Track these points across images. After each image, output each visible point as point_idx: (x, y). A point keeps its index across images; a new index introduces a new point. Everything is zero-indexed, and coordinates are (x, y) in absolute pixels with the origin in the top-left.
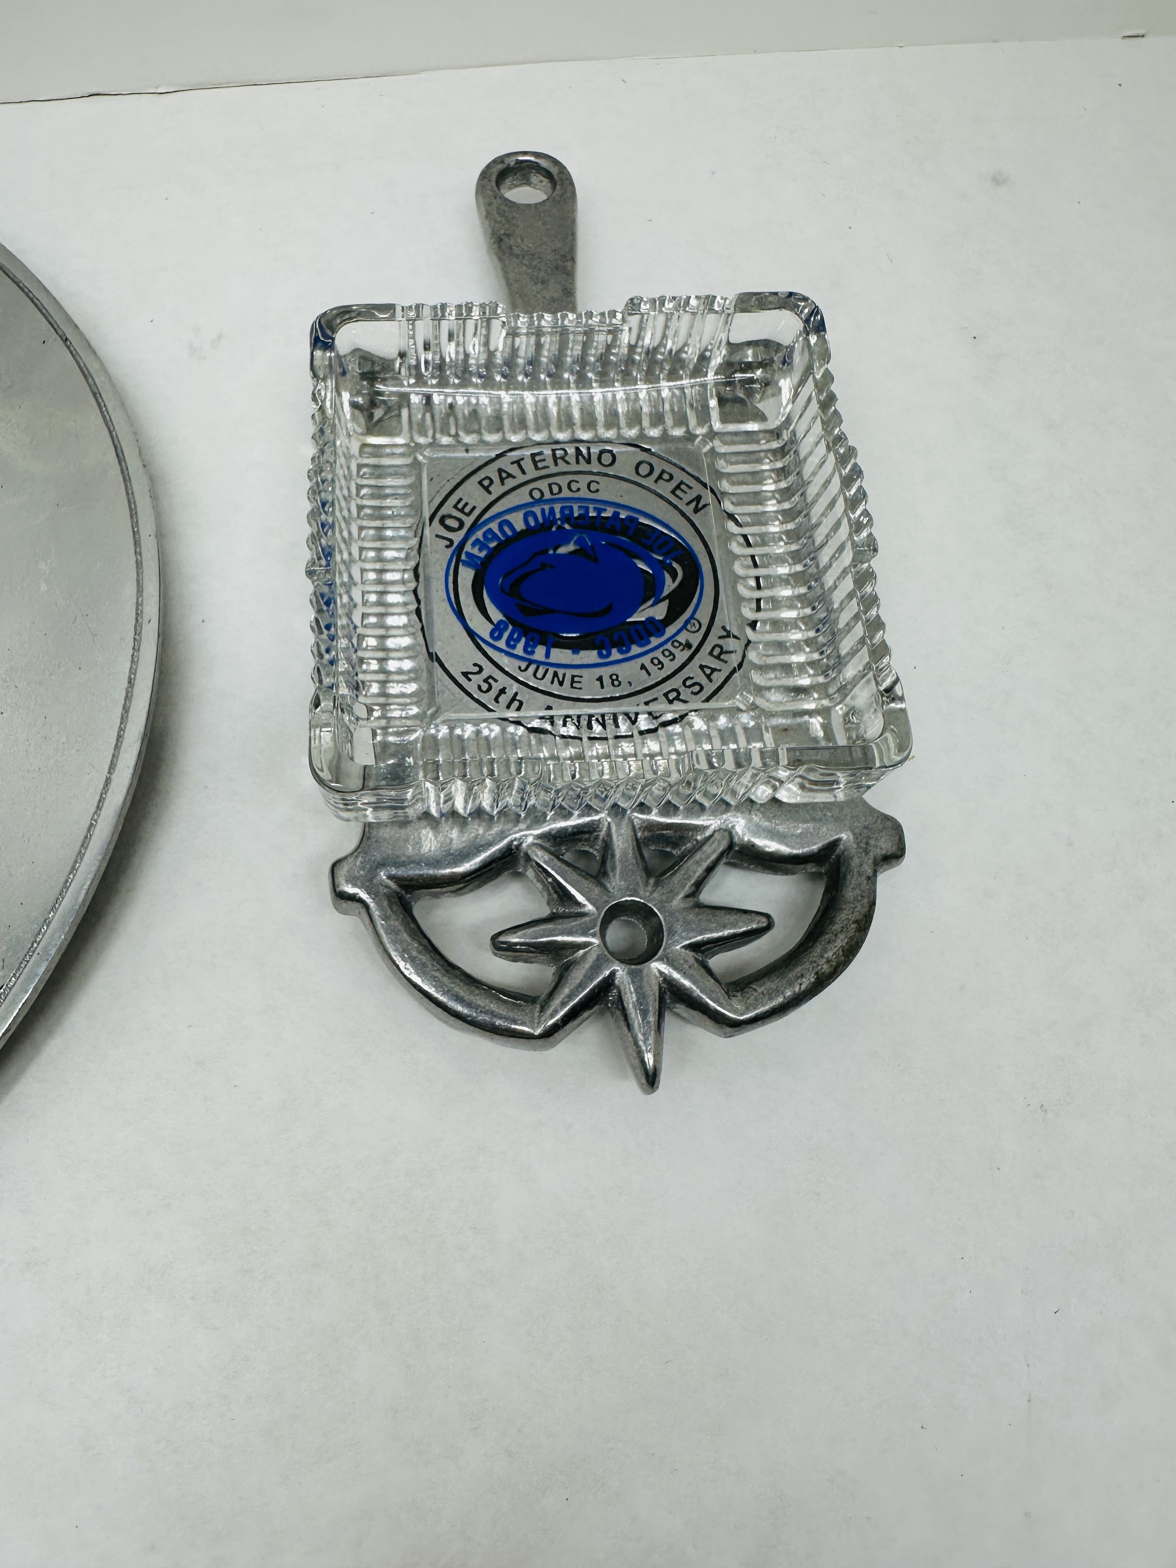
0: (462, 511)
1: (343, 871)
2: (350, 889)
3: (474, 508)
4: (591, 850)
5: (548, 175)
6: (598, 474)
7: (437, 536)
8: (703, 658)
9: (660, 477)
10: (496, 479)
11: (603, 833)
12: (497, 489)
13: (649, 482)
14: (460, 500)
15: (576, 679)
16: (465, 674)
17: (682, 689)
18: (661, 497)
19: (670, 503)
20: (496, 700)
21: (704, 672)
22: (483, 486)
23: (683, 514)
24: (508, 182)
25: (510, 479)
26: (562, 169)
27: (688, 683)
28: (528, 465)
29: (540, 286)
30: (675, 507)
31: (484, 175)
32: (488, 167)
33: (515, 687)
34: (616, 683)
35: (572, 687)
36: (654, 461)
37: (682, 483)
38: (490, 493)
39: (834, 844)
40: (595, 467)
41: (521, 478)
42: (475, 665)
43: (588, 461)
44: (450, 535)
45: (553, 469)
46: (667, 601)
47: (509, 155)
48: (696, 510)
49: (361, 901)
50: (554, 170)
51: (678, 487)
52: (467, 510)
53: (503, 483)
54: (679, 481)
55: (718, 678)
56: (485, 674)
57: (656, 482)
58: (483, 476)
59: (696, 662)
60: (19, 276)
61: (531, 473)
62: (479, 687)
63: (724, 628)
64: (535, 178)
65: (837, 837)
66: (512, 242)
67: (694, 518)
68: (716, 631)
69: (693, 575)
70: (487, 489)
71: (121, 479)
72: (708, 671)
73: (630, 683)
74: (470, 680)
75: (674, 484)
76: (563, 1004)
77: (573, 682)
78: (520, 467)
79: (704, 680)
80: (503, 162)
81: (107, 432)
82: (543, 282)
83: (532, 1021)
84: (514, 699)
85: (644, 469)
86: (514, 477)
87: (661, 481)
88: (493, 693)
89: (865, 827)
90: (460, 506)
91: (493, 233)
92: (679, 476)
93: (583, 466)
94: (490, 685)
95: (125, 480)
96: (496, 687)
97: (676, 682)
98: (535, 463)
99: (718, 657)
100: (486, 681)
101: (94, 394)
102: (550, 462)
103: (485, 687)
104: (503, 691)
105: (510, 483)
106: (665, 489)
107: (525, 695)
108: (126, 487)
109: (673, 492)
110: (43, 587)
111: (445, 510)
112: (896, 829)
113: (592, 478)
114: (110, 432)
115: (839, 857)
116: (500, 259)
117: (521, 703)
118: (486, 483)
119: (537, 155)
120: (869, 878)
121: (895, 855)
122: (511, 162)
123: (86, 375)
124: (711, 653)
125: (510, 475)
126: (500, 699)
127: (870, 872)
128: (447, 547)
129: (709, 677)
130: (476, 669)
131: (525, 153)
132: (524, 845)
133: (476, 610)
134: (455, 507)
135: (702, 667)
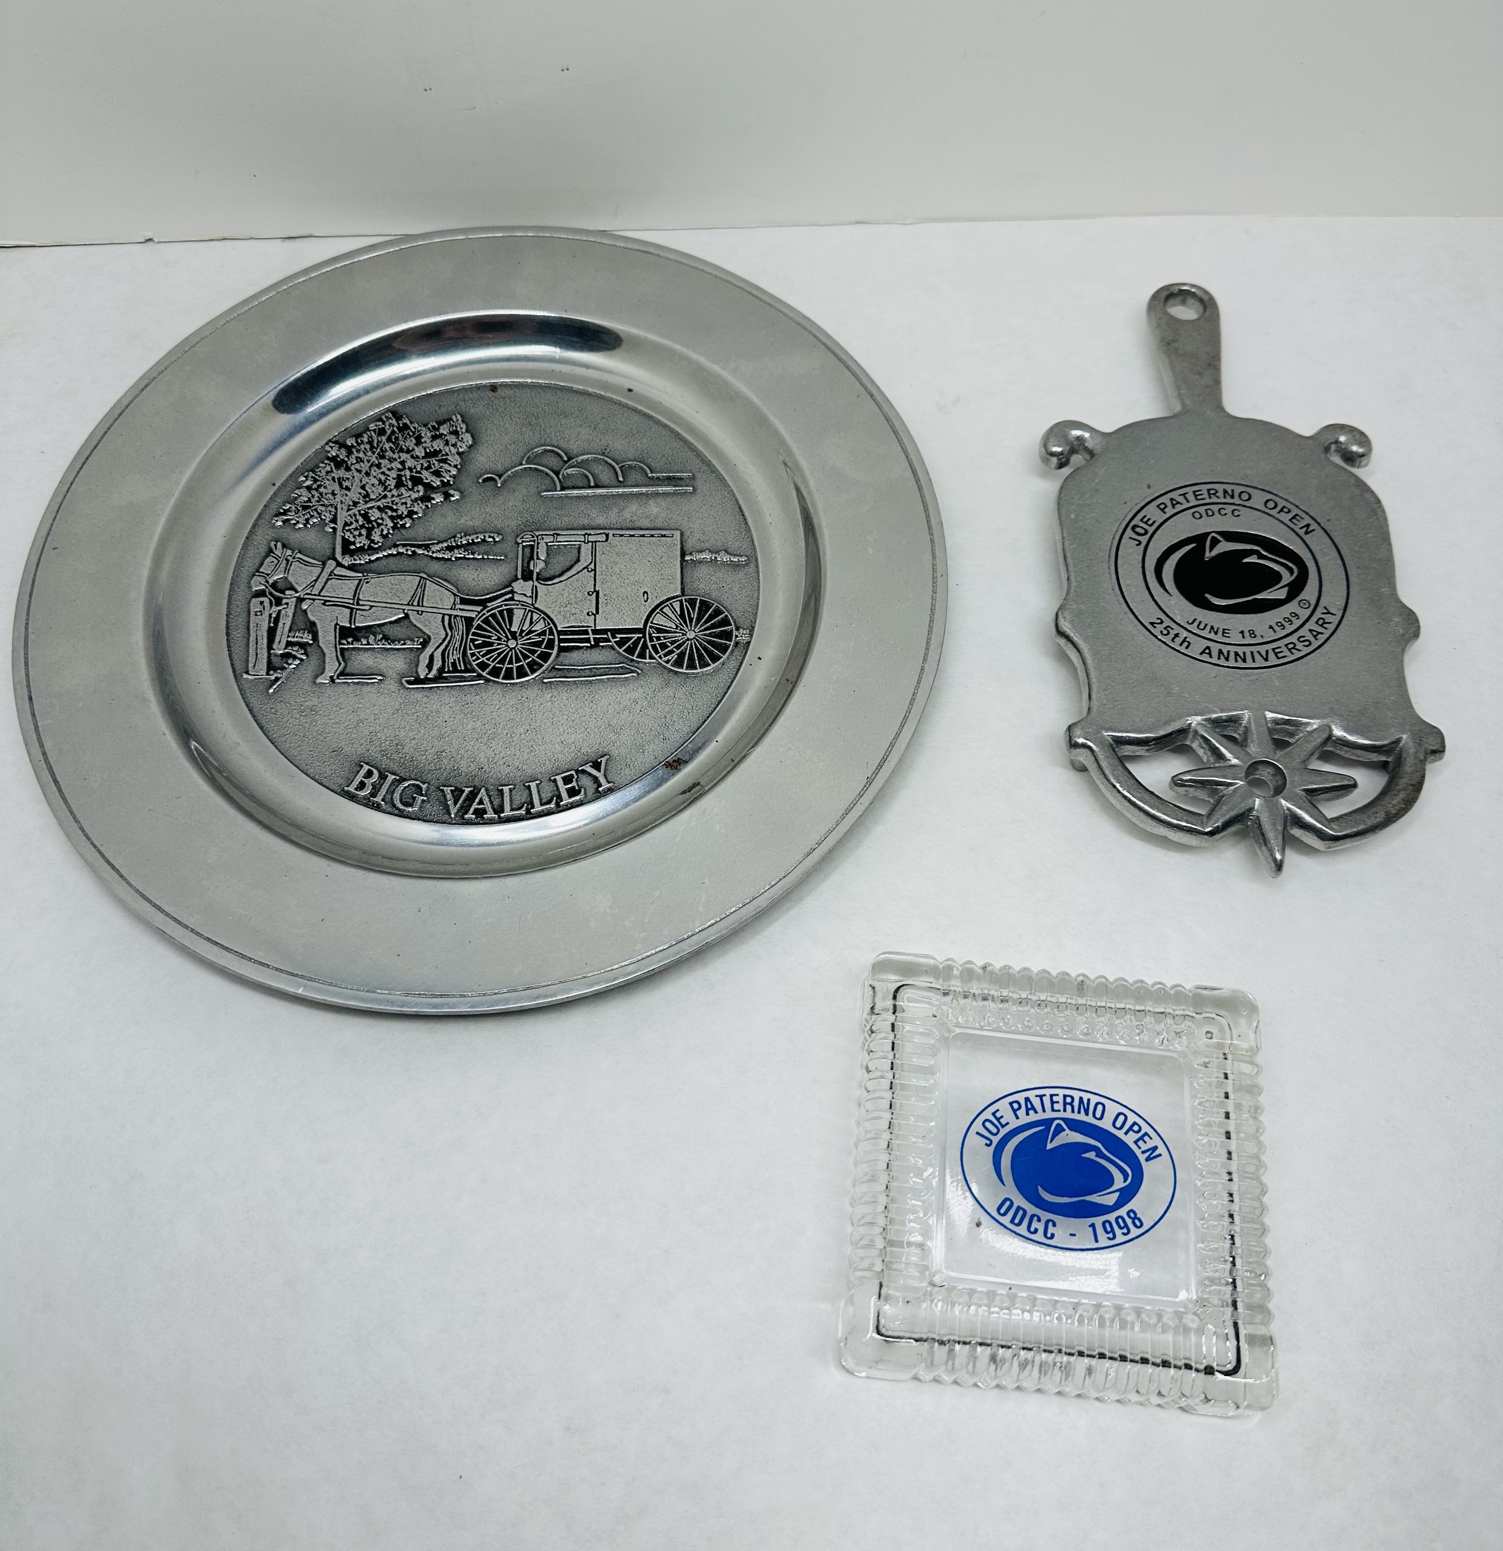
0: (1146, 523)
1: (1077, 731)
2: (1081, 741)
3: (1154, 522)
4: (1234, 735)
5: (1201, 301)
6: (1239, 505)
7: (1130, 538)
8: (1311, 624)
9: (1281, 510)
10: (1169, 504)
11: (1244, 722)
12: (1170, 511)
13: (1274, 512)
14: (1145, 517)
15: (1226, 631)
16: (1152, 624)
17: (1297, 642)
18: (1282, 522)
19: (1289, 527)
20: (1173, 640)
21: (1312, 634)
22: (1160, 508)
23: (1298, 534)
24: (1171, 301)
25: (1179, 505)
26: (1211, 299)
27: (1302, 639)
28: (1190, 496)
29: (1197, 377)
30: (1292, 530)
31: (1155, 297)
32: (1158, 292)
33: (1185, 634)
34: (1253, 636)
35: (1223, 636)
36: (1277, 499)
37: (1297, 515)
38: (1165, 513)
39: (1398, 741)
40: (1236, 500)
41: (1187, 505)
42: (1158, 619)
43: (1232, 497)
44: (1139, 538)
45: (1208, 501)
46: (1287, 588)
47: (1173, 285)
48: (1307, 533)
49: (1090, 748)
50: (1205, 298)
51: (1294, 517)
52: (1150, 522)
53: (1174, 508)
54: (1294, 514)
55: (1322, 638)
56: (1164, 625)
57: (1279, 513)
58: (1160, 503)
59: (1308, 626)
60: (838, 351)
61: (1194, 502)
62: (1161, 632)
63: (1325, 608)
64: (1190, 301)
65: (1398, 737)
66: (1176, 345)
67: (1306, 537)
68: (1320, 610)
69: (1304, 572)
70: (1163, 510)
71: (916, 487)
72: (1315, 633)
73: (1262, 636)
74: (1155, 627)
75: (1290, 515)
76: (1223, 815)
77: (1224, 633)
78: (1186, 498)
79: (1312, 639)
80: (1168, 289)
81: (905, 457)
82: (1199, 374)
83: (1202, 823)
84: (1184, 641)
85: (1271, 505)
86: (1181, 504)
87: (1282, 513)
88: (1171, 636)
89: (1420, 731)
90: (1145, 520)
91: (1162, 339)
92: (1295, 511)
93: (1229, 500)
94: (1168, 631)
95: (919, 489)
96: (1172, 633)
97: (1293, 638)
98: (1196, 496)
99: (1321, 626)
100: (1165, 628)
101: (894, 432)
102: (1206, 495)
103: (1165, 632)
104: (1177, 635)
105: (1179, 508)
106: (1285, 518)
107: (1191, 638)
108: (920, 492)
109: (1291, 520)
110: (871, 551)
111: (1136, 521)
112: (1438, 734)
113: (1235, 507)
114: (907, 457)
115: (1401, 748)
116: (1169, 357)
117: (1189, 644)
118: (1162, 506)
119: (1193, 286)
120: (1421, 761)
121: (1438, 751)
122: (1175, 290)
123: (888, 420)
124: (1317, 623)
125: (1178, 503)
126: (1175, 640)
127: (1422, 757)
128: (1137, 545)
129: (1315, 637)
130: (1159, 621)
131: (1184, 284)
132: (1193, 725)
133: (1158, 585)
134: (1142, 520)
135: (1311, 631)
